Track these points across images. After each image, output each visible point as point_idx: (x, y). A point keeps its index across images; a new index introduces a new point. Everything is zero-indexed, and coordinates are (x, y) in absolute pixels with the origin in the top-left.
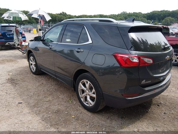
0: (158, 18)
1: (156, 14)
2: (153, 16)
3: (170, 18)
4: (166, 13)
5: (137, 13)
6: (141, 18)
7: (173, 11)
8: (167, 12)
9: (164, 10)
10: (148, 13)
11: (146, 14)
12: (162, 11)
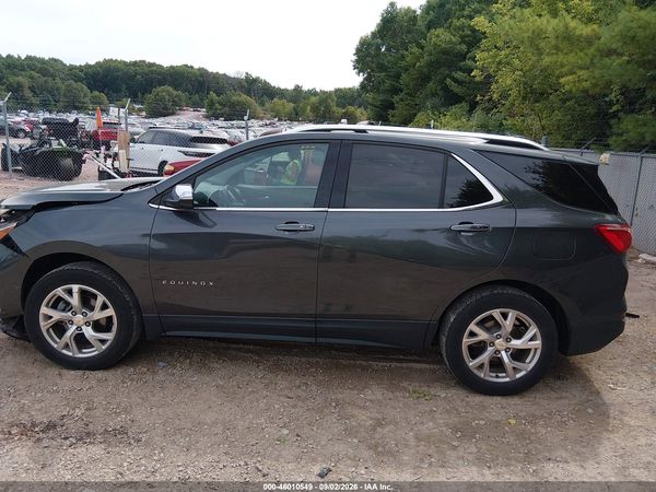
0: (128, 88)
1: (117, 70)
2: (106, 76)
3: (170, 89)
4: (152, 72)
5: (42, 61)
6: (62, 79)
7: (172, 67)
8: (155, 68)
9: (144, 61)
10: (88, 66)
11: (80, 68)
12: (135, 62)
